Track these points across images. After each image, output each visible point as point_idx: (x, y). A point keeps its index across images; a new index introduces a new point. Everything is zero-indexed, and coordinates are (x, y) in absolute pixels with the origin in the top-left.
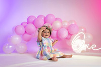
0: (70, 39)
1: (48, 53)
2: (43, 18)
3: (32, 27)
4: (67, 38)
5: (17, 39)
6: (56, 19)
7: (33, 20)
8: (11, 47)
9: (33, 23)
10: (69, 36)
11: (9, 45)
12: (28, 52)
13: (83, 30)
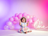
2: (22, 15)
3: (17, 18)
4: (32, 23)
10: (33, 22)
13: (39, 19)
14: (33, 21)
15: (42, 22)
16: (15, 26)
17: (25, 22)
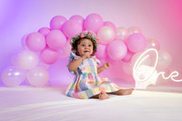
0: (130, 61)
1: (89, 86)
4: (123, 60)
5: (29, 59)
7: (62, 23)
8: (17, 74)
9: (62, 29)
10: (129, 57)
12: (50, 85)
13: (154, 45)
15: (166, 57)
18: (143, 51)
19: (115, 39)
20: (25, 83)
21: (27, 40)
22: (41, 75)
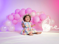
0: (41, 23)
2: (24, 11)
3: (18, 16)
5: (9, 23)
6: (33, 11)
7: (19, 11)
8: (5, 28)
9: (19, 13)
11: (4, 26)
13: (49, 17)
14: (40, 20)
15: (53, 21)
16: (15, 26)
17: (29, 21)
18: (45, 19)
19: (36, 16)
20: (8, 30)
21: (8, 17)
22: (13, 28)
